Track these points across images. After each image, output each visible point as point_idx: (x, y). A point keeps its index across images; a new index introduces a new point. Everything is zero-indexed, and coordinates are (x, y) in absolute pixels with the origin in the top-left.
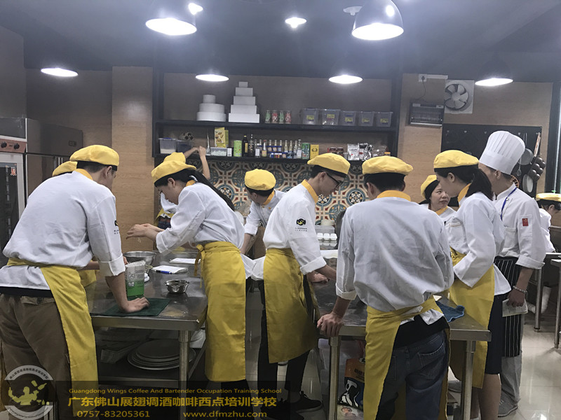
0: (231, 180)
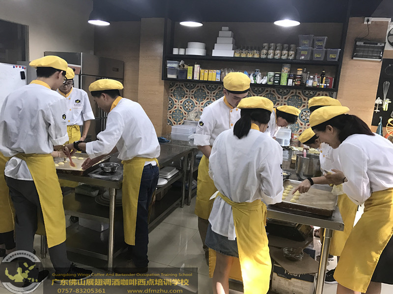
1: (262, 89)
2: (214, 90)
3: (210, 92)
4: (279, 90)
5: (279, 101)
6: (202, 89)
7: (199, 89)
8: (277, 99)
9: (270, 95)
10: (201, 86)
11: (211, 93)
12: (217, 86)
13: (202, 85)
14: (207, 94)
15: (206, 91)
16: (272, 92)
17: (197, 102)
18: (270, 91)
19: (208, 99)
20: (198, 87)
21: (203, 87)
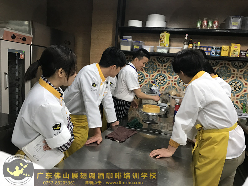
0: (166, 71)
1: (216, 62)
2: (165, 63)
3: (161, 65)
4: (234, 63)
6: (153, 62)
7: (150, 62)
8: (232, 72)
9: (224, 68)
10: (152, 59)
12: (169, 59)
14: (158, 67)
15: (157, 63)
16: (227, 65)
17: (147, 74)
18: (225, 64)
19: (159, 71)
21: (154, 60)
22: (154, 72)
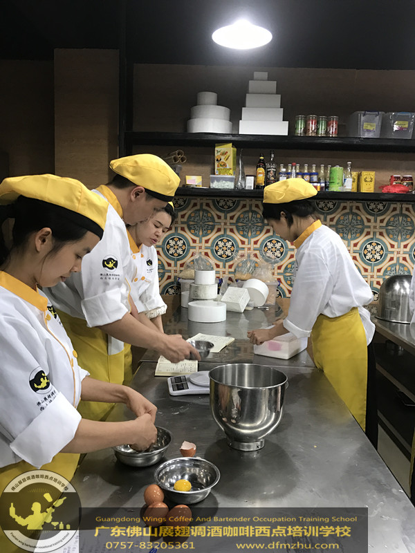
0: (234, 228)
1: (334, 205)
2: (232, 211)
3: (222, 215)
4: (368, 205)
5: (369, 227)
6: (204, 210)
7: (199, 210)
8: (366, 223)
9: (350, 217)
10: (202, 204)
11: (226, 218)
12: (239, 202)
13: (205, 201)
15: (214, 213)
16: (355, 210)
17: (195, 238)
19: (219, 230)
20: (195, 205)
21: (208, 205)
22: (209, 231)
